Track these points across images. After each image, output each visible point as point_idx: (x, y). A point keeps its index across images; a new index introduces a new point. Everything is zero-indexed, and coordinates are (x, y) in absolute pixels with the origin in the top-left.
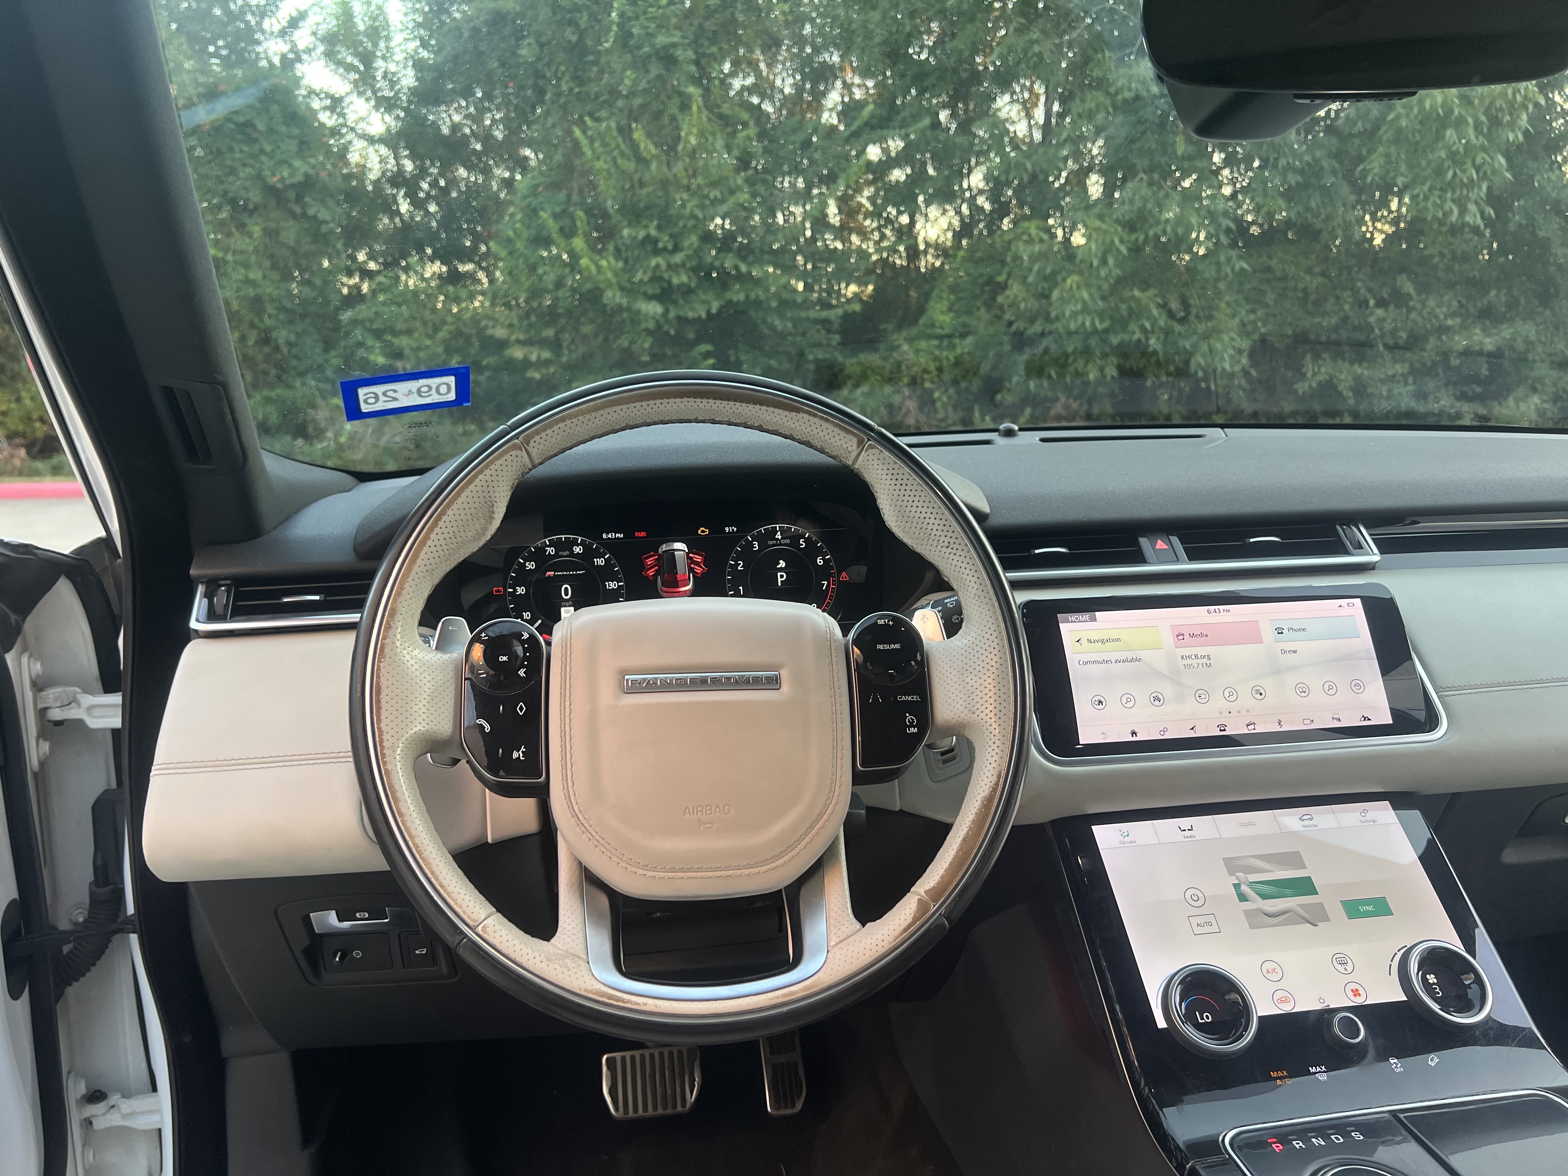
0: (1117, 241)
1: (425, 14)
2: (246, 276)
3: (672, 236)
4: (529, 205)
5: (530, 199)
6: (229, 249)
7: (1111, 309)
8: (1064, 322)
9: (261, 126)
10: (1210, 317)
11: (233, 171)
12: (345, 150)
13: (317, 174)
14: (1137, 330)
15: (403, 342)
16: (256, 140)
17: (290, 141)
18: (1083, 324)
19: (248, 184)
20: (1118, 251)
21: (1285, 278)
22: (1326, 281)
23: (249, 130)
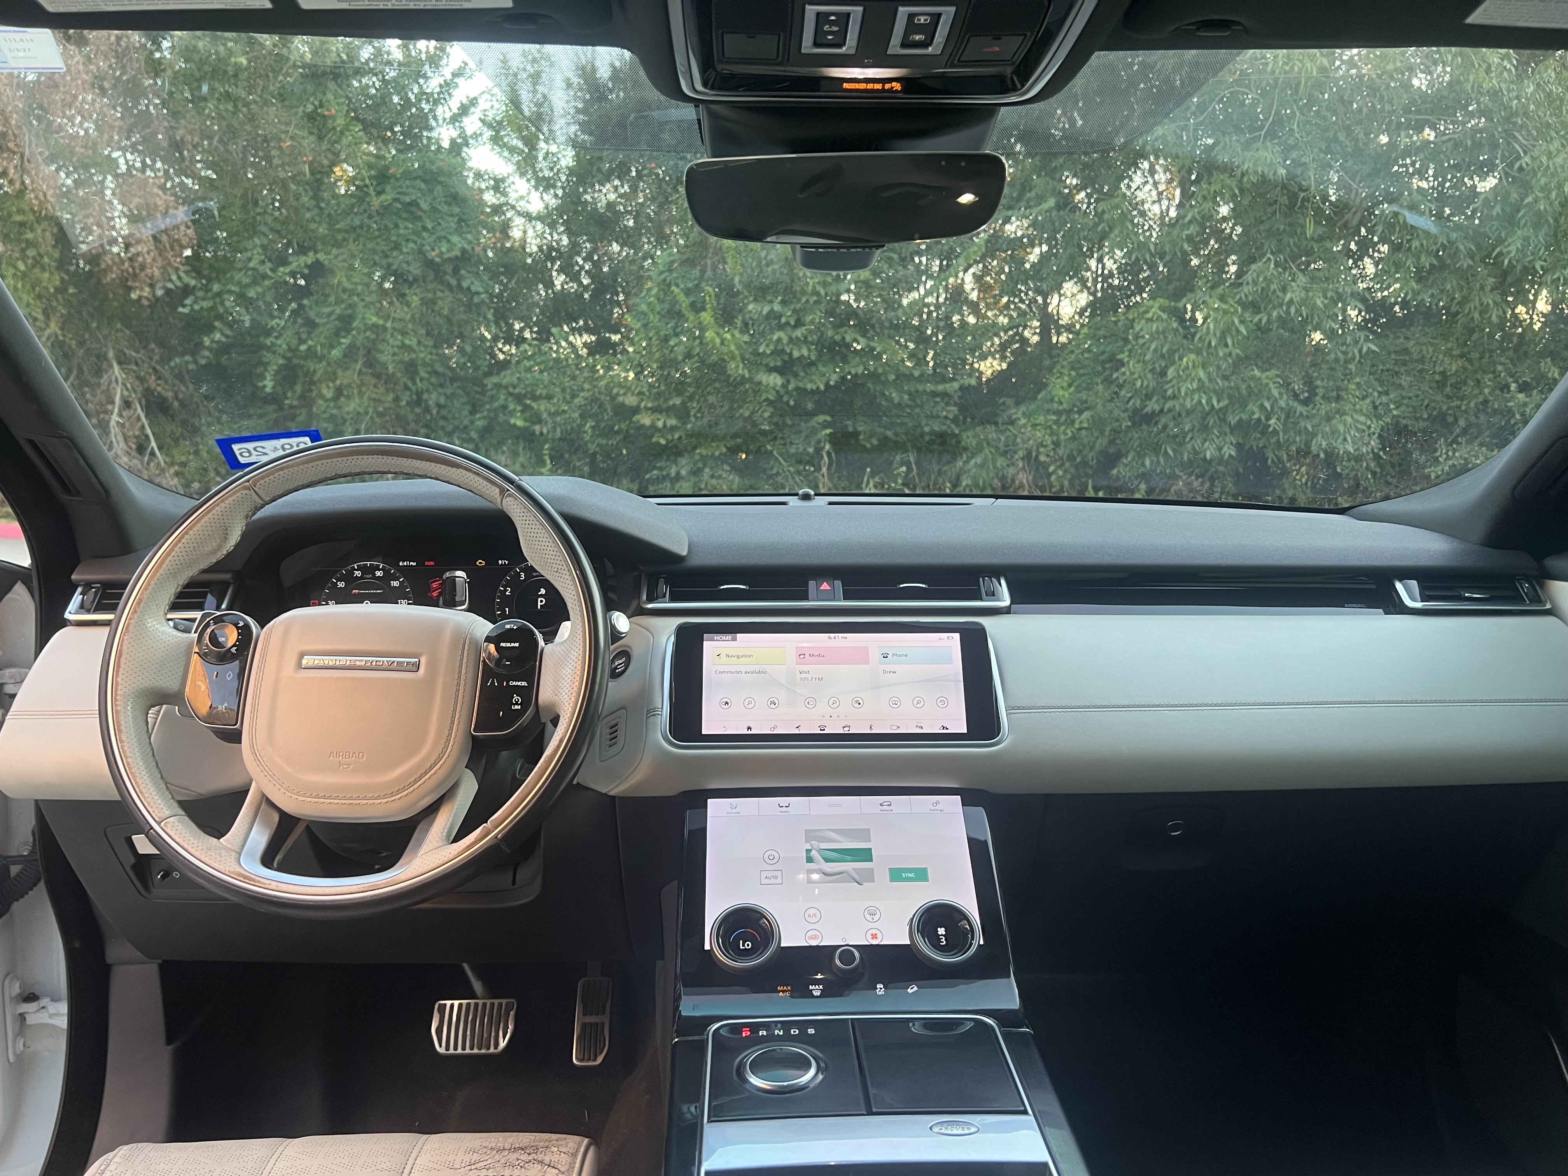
0: (1236, 321)
1: (585, 101)
2: (403, 343)
3: (794, 311)
4: (665, 280)
5: (667, 274)
6: (389, 316)
7: (1231, 388)
8: (1181, 401)
9: (424, 206)
10: (1338, 398)
11: (397, 247)
12: (506, 227)
13: (473, 249)
14: (1256, 409)
15: (542, 406)
16: (420, 218)
17: (450, 219)
18: (1200, 402)
19: (410, 258)
20: (1238, 331)
21: (1422, 360)
22: (1467, 364)
23: (413, 209)
